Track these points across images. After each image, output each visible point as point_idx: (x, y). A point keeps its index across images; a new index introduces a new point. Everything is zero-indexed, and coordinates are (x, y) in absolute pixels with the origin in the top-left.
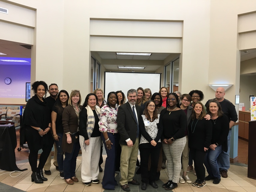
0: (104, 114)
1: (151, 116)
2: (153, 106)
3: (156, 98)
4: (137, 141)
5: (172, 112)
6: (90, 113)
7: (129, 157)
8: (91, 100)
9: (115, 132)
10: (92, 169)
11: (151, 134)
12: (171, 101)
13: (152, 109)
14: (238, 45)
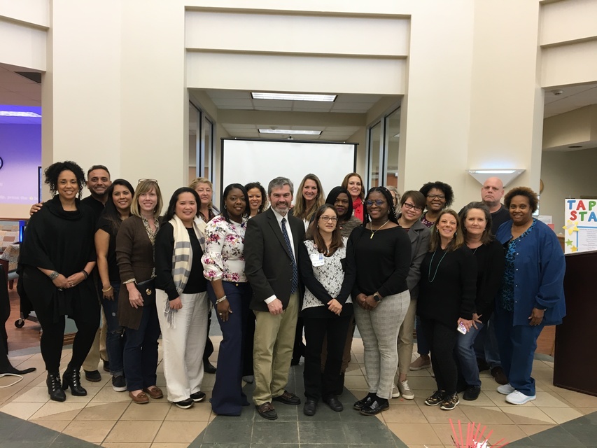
0: (215, 238)
1: (328, 244)
2: (333, 218)
3: (339, 200)
4: (293, 300)
5: (377, 233)
6: (180, 233)
7: (274, 340)
8: (183, 203)
9: (242, 279)
10: (189, 368)
11: (329, 284)
12: (374, 206)
13: (330, 226)
14: (539, 77)
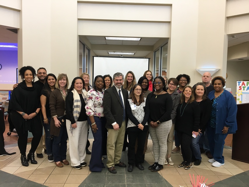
0: (91, 98)
1: (138, 100)
2: (140, 90)
3: (144, 82)
4: (123, 124)
5: (158, 96)
6: (76, 96)
7: (115, 140)
8: (77, 84)
9: (102, 115)
10: (80, 152)
11: (138, 117)
12: (157, 84)
13: (139, 93)
14: (226, 30)
